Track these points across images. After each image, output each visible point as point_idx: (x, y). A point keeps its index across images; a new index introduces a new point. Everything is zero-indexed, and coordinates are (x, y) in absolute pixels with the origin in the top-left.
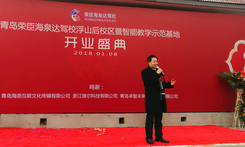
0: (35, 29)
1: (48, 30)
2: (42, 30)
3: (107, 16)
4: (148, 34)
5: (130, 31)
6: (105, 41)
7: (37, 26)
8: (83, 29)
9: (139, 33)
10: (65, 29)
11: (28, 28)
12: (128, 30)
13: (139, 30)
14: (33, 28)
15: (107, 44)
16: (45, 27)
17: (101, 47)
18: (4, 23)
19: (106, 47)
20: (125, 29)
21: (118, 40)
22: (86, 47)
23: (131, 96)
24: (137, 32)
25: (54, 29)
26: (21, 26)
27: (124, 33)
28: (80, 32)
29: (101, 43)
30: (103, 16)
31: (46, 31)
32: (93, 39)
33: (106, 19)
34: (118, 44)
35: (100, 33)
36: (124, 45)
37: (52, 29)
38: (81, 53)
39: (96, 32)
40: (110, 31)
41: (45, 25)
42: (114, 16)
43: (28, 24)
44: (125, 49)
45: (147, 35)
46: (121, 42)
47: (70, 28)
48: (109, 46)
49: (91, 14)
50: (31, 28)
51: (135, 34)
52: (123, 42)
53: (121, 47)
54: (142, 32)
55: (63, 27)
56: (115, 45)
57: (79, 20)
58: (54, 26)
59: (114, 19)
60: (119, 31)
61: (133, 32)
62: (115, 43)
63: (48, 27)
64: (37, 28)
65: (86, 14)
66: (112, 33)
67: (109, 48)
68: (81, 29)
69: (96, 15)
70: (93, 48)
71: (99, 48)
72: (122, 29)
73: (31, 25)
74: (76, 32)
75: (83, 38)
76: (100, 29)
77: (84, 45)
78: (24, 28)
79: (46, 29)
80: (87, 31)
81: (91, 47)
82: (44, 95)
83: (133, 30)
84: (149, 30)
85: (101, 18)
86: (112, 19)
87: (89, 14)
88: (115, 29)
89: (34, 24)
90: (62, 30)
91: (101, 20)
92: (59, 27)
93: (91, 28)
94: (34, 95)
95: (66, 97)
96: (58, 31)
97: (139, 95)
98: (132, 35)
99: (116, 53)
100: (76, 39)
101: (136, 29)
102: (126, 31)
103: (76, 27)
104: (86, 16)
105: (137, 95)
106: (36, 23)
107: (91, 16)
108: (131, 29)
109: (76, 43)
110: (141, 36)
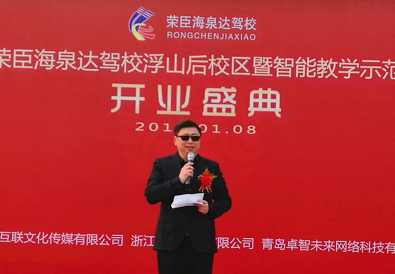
0: (33, 64)
1: (68, 65)
2: (52, 66)
3: (231, 25)
4: (349, 72)
5: (295, 64)
6: (222, 94)
7: (40, 58)
8: (161, 62)
9: (321, 71)
10: (113, 63)
11: (17, 64)
12: (289, 62)
13: (322, 61)
14: (30, 62)
15: (228, 103)
16: (60, 59)
17: (210, 110)
19: (224, 110)
20: (280, 60)
21: (261, 92)
22: (169, 112)
23: (292, 244)
24: (316, 67)
25: (84, 64)
27: (278, 72)
28: (154, 69)
29: (210, 98)
30: (218, 25)
31: (63, 69)
32: (189, 88)
33: (228, 32)
34: (260, 100)
35: (208, 71)
36: (278, 105)
37: (77, 65)
39: (196, 69)
40: (239, 66)
41: (60, 53)
42: (250, 23)
43: (17, 53)
44: (279, 116)
45: (347, 75)
46: (269, 96)
47: (125, 61)
48: (233, 108)
49: (185, 21)
50: (23, 62)
51: (311, 74)
52: (274, 97)
53: (269, 109)
54: (332, 66)
55: (106, 56)
56: (251, 104)
57: (153, 36)
58: (82, 57)
59: (249, 33)
60: (262, 66)
61: (304, 68)
62: (252, 100)
63: (67, 60)
64: (39, 62)
65: (172, 21)
66: (242, 70)
67: (233, 114)
68: (157, 62)
69: (199, 22)
70: (188, 113)
71: (205, 113)
72: (273, 60)
73: (23, 55)
74: (143, 70)
75: (160, 87)
76: (210, 62)
77: (163, 105)
78: (5, 61)
79: (63, 63)
80: (172, 68)
81: (182, 110)
82: (55, 237)
83: (304, 62)
84: (352, 62)
85: (213, 31)
86: (244, 31)
87: (179, 19)
88: (252, 59)
89: (32, 51)
90: (105, 66)
91: (213, 35)
92: (97, 57)
93: (184, 59)
94: (30, 237)
95: (113, 243)
96: (95, 68)
97: (317, 242)
98: (301, 76)
99: (254, 128)
100: (141, 89)
101: (314, 59)
102: (284, 65)
103: (141, 57)
104: (172, 27)
105: (311, 243)
106: (36, 50)
107: (186, 26)
108: (300, 58)
109: (140, 101)
110: (326, 77)
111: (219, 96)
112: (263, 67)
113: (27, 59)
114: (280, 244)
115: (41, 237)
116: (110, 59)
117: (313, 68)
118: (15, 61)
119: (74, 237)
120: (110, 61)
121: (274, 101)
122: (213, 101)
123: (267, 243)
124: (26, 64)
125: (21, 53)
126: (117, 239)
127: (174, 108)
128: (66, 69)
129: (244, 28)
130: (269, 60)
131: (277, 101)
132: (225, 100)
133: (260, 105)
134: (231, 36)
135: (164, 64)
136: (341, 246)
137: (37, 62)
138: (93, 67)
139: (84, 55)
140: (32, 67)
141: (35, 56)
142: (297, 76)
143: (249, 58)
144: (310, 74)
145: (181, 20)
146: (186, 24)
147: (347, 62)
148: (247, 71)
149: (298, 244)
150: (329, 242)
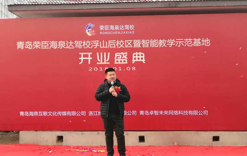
0: (49, 47)
1: (62, 47)
2: (56, 47)
3: (125, 28)
5: (150, 42)
6: (122, 55)
7: (51, 44)
8: (98, 44)
9: (160, 44)
10: (79, 45)
11: (43, 47)
12: (148, 41)
13: (160, 40)
14: (48, 46)
15: (124, 58)
16: (59, 44)
17: (117, 61)
18: (20, 43)
19: (123, 61)
20: (144, 41)
21: (137, 53)
22: (102, 63)
23: (151, 113)
24: (158, 43)
25: (68, 46)
26: (36, 45)
27: (143, 45)
28: (95, 47)
29: (117, 57)
30: (119, 28)
31: (60, 48)
32: (109, 53)
33: (123, 31)
34: (137, 57)
35: (116, 46)
36: (144, 58)
37: (66, 46)
38: (96, 69)
39: (112, 46)
40: (128, 44)
41: (59, 42)
42: (132, 27)
43: (43, 43)
44: (144, 62)
45: (170, 45)
46: (140, 55)
47: (84, 44)
48: (126, 60)
50: (45, 46)
51: (156, 46)
52: (142, 55)
53: (140, 60)
54: (164, 42)
56: (133, 59)
57: (94, 34)
58: (68, 43)
59: (131, 31)
60: (137, 43)
61: (153, 43)
62: (134, 57)
63: (62, 44)
65: (102, 28)
66: (129, 45)
67: (126, 63)
68: (96, 44)
69: (112, 27)
70: (109, 63)
71: (116, 63)
73: (45, 43)
74: (91, 47)
75: (98, 53)
76: (117, 43)
77: (99, 61)
78: (39, 46)
79: (60, 46)
80: (102, 46)
81: (106, 62)
82: (59, 113)
84: (172, 40)
85: (118, 31)
86: (130, 30)
87: (104, 27)
88: (133, 41)
89: (48, 42)
90: (76, 46)
91: (117, 32)
92: (73, 43)
93: (106, 42)
94: (50, 113)
95: (82, 115)
96: (73, 47)
97: (161, 111)
98: (152, 47)
99: (135, 68)
100: (90, 55)
101: (157, 40)
102: (145, 43)
103: (90, 42)
104: (102, 30)
105: (159, 112)
106: (50, 41)
107: (107, 30)
108: (152, 40)
109: (90, 59)
110: (162, 47)
111: (121, 56)
112: (137, 44)
113: (47, 45)
114: (147, 113)
115: (54, 113)
116: (78, 43)
118: (42, 46)
119: (67, 113)
120: (79, 44)
121: (142, 57)
122: (118, 58)
123: (142, 113)
124: (46, 47)
125: (44, 43)
126: (83, 113)
127: (103, 61)
129: (130, 29)
130: (140, 41)
131: (143, 57)
132: (123, 58)
133: (137, 59)
134: (124, 32)
135: (99, 44)
136: (171, 113)
137: (51, 46)
138: (72, 47)
139: (68, 42)
140: (48, 48)
141: (50, 44)
142: (151, 47)
143: (132, 41)
146: (107, 28)
147: (170, 40)
148: (131, 45)
149: (154, 112)
150: (166, 111)
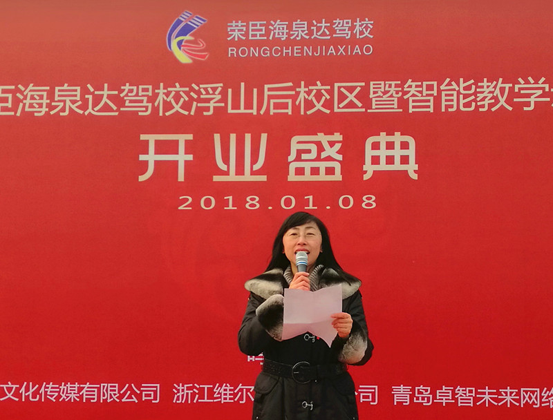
0: (15, 108)
1: (70, 107)
2: (44, 109)
3: (333, 31)
4: (532, 100)
5: (439, 91)
6: (319, 145)
7: (25, 98)
8: (219, 97)
9: (483, 99)
10: (141, 101)
12: (430, 88)
13: (485, 83)
14: (9, 105)
15: (329, 159)
16: (57, 98)
17: (300, 171)
19: (322, 171)
20: (414, 84)
21: (383, 138)
22: (232, 177)
23: (444, 396)
24: (475, 94)
25: (95, 105)
27: (411, 104)
28: (208, 109)
29: (299, 152)
30: (310, 33)
31: (61, 114)
32: (264, 137)
33: (327, 44)
34: (383, 153)
35: (296, 108)
36: (412, 159)
37: (84, 106)
38: (208, 203)
39: (277, 106)
40: (345, 97)
41: (57, 88)
42: (364, 28)
44: (415, 177)
45: (528, 104)
46: (397, 145)
47: (161, 97)
48: (337, 167)
49: (257, 30)
52: (405, 146)
53: (397, 166)
54: (502, 90)
55: (131, 91)
56: (368, 159)
57: (205, 56)
58: (92, 94)
59: (362, 43)
60: (384, 95)
61: (455, 95)
62: (369, 153)
63: (68, 99)
64: (24, 105)
65: (236, 30)
66: (351, 105)
67: (338, 177)
68: (212, 97)
69: (279, 29)
70: (264, 178)
71: (292, 177)
72: (402, 86)
74: (189, 110)
75: (217, 137)
76: (298, 93)
77: (223, 167)
79: (62, 104)
80: (236, 105)
81: (253, 173)
82: (49, 390)
83: (454, 86)
84: (536, 82)
85: (303, 42)
86: (353, 41)
87: (247, 27)
88: (368, 85)
89: (13, 87)
90: (129, 107)
91: (302, 49)
92: (116, 92)
93: (255, 90)
94: (10, 389)
95: (144, 398)
96: (113, 111)
97: (487, 391)
98: (450, 110)
99: (374, 198)
100: (187, 141)
101: (472, 81)
102: (421, 92)
103: (187, 89)
104: (236, 39)
105: (477, 393)
106: (20, 86)
107: (258, 38)
108: (448, 80)
109: (186, 161)
110: (493, 109)
111: (314, 148)
112: (385, 97)
113: (5, 100)
114: (424, 395)
115: (27, 390)
117: (470, 95)
119: (80, 389)
120: (137, 98)
121: (405, 152)
122: (304, 156)
123: (401, 394)
124: (4, 109)
126: (151, 391)
127: (240, 171)
128: (67, 113)
129: (353, 35)
130: (396, 86)
131: (411, 152)
132: (323, 155)
133: (383, 160)
134: (332, 50)
135: (224, 99)
136: (530, 398)
137: (21, 105)
138: (110, 109)
139: (95, 90)
140: (12, 113)
141: (18, 95)
142: (443, 110)
143: (363, 84)
144: (466, 105)
145: (251, 28)
146: (258, 33)
147: (527, 82)
148: (360, 105)
149: (454, 394)
150: (508, 390)
